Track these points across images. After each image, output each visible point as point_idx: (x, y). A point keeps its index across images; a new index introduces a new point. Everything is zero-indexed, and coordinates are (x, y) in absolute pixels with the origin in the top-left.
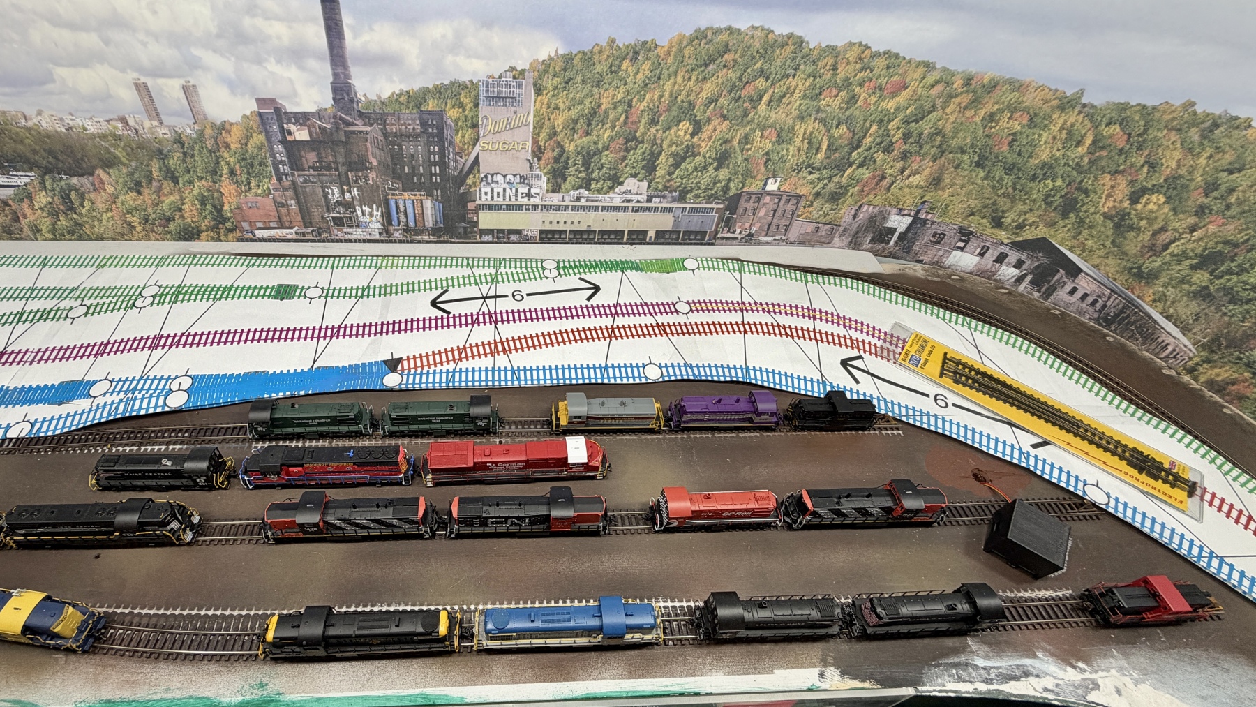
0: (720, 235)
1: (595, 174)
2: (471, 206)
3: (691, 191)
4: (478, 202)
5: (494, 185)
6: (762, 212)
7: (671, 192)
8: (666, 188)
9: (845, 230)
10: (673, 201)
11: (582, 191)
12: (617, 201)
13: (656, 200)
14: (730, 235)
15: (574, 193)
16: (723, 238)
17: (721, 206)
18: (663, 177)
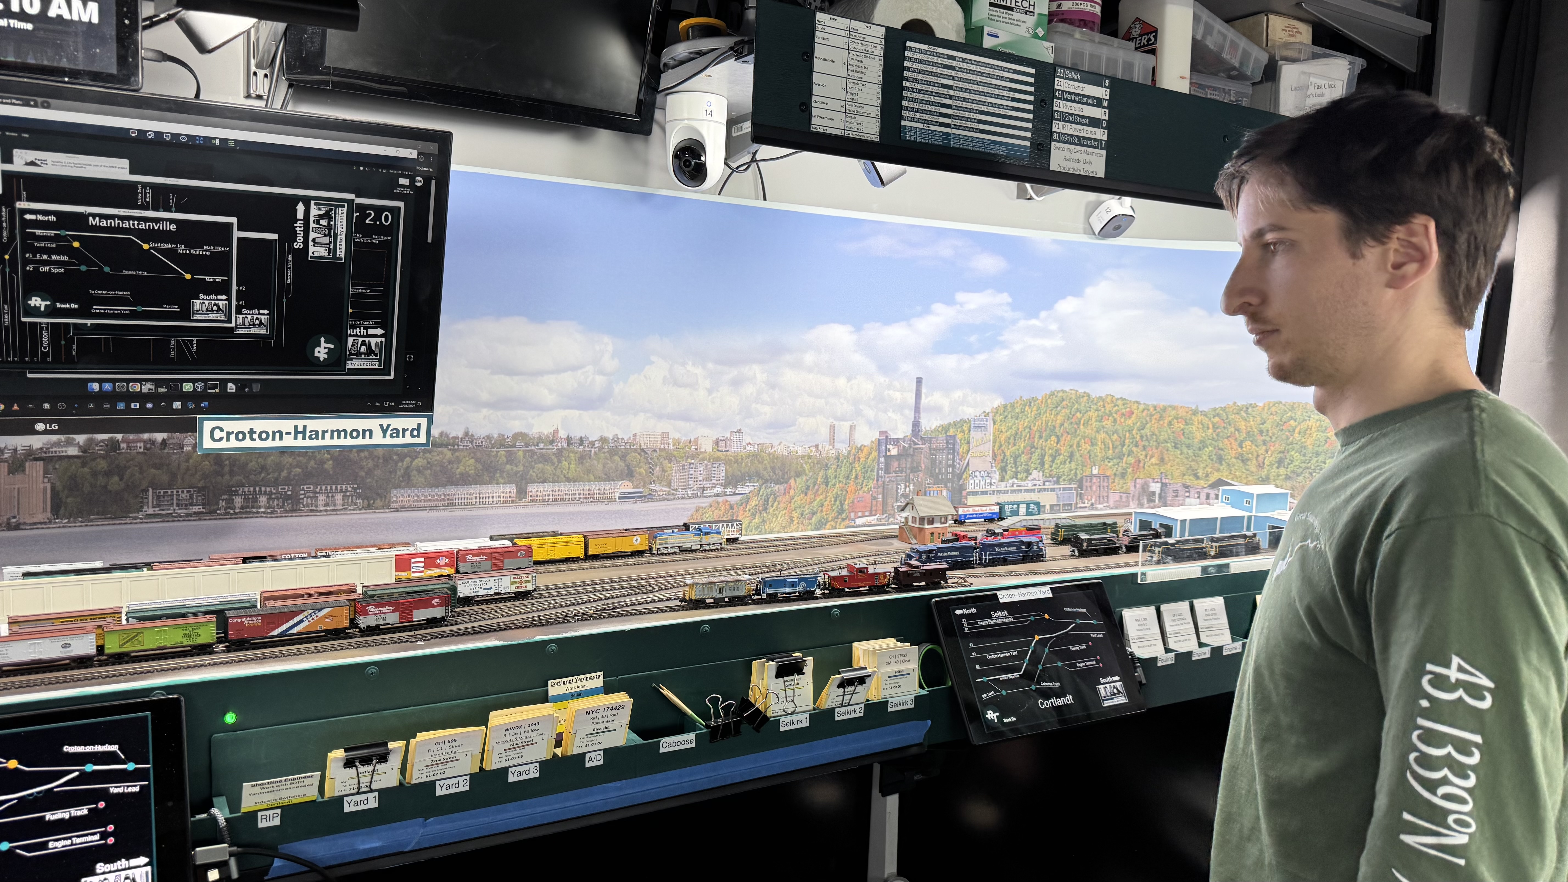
0: (1079, 506)
1: (1019, 469)
2: (964, 493)
3: (1060, 477)
4: (968, 490)
5: (975, 478)
6: (1094, 488)
7: (1053, 478)
8: (1050, 476)
9: (1134, 496)
10: (1054, 485)
11: (1014, 479)
12: (1030, 487)
13: (1047, 483)
14: (1083, 505)
15: (1011, 481)
16: (1081, 508)
17: (1076, 486)
18: (1048, 469)
